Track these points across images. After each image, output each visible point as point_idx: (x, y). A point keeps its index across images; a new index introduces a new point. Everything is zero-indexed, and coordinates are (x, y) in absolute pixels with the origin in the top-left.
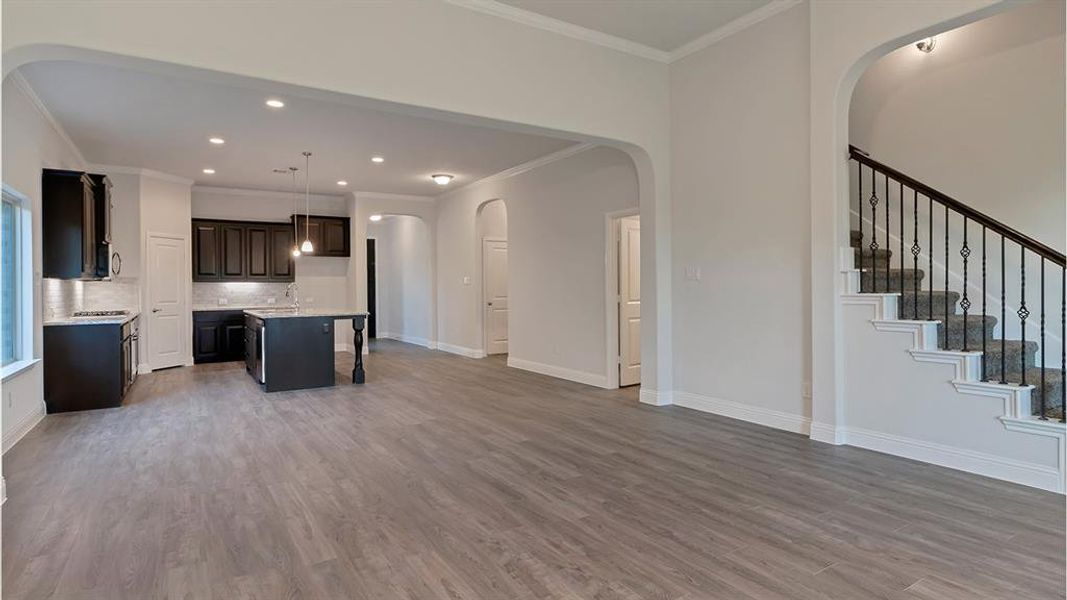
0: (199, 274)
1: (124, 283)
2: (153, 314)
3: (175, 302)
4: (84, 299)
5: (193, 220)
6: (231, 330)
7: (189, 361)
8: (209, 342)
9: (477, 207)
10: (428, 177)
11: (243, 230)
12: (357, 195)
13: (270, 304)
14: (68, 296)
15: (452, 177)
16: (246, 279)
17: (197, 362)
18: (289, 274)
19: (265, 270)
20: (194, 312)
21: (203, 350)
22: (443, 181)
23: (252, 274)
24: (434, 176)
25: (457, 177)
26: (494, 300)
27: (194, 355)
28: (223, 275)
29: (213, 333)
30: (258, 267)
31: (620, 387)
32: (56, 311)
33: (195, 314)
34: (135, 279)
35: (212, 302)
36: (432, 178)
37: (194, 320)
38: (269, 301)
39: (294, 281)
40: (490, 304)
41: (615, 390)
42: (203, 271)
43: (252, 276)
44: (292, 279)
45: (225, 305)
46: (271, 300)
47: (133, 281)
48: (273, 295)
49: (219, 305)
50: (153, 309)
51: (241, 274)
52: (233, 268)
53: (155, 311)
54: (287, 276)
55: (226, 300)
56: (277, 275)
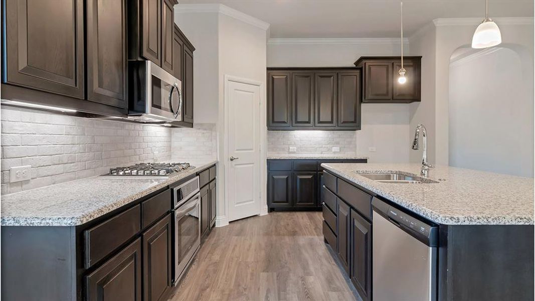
0: (273, 122)
1: (205, 130)
2: (230, 161)
3: (252, 149)
5: (268, 69)
6: (300, 179)
7: (263, 210)
8: (281, 193)
11: (312, 77)
13: (335, 153)
16: (315, 128)
17: (271, 210)
18: (355, 122)
19: (332, 119)
20: (268, 160)
21: (276, 199)
23: (320, 122)
28: (294, 124)
29: (285, 183)
30: (325, 115)
33: (269, 162)
34: (214, 125)
35: (283, 150)
37: (268, 169)
38: (333, 149)
39: (360, 129)
42: (276, 120)
43: (320, 124)
44: (358, 128)
45: (294, 153)
46: (336, 149)
47: (211, 127)
48: (338, 143)
49: (290, 153)
50: (230, 157)
51: (309, 122)
52: (302, 116)
53: (232, 160)
54: (354, 124)
55: (295, 148)
56: (344, 122)
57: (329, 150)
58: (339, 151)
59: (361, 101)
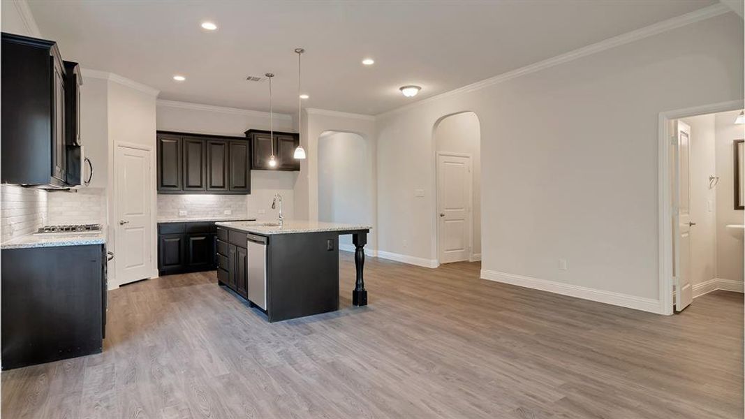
0: (162, 186)
1: (92, 194)
2: (120, 226)
3: (142, 213)
4: (47, 212)
5: (158, 132)
6: (193, 241)
7: (154, 274)
8: (173, 253)
9: (434, 122)
10: (395, 90)
11: (204, 144)
12: (311, 111)
13: (227, 215)
14: (31, 208)
15: (419, 88)
16: (207, 192)
17: (162, 273)
18: (245, 187)
19: (224, 184)
20: (158, 224)
21: (167, 262)
22: (410, 93)
23: (212, 187)
24: (402, 89)
25: (425, 88)
26: (445, 212)
27: (159, 268)
28: (185, 188)
29: (177, 245)
30: (217, 180)
31: (676, 312)
32: (16, 227)
33: (160, 226)
34: (102, 190)
35: (173, 214)
36: (400, 91)
37: (158, 232)
38: (226, 212)
39: (250, 193)
40: (441, 216)
41: (672, 316)
42: (165, 184)
43: (213, 189)
44: (249, 192)
45: (185, 216)
46: (228, 212)
47: (100, 192)
48: (229, 207)
49: (179, 217)
50: (120, 221)
51: (201, 186)
52: (194, 180)
53: (122, 224)
54: (244, 188)
55: (186, 212)
56: (235, 187)
57: (221, 213)
58: (230, 213)
59: (251, 169)
